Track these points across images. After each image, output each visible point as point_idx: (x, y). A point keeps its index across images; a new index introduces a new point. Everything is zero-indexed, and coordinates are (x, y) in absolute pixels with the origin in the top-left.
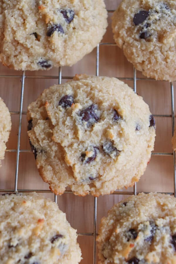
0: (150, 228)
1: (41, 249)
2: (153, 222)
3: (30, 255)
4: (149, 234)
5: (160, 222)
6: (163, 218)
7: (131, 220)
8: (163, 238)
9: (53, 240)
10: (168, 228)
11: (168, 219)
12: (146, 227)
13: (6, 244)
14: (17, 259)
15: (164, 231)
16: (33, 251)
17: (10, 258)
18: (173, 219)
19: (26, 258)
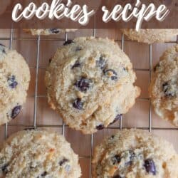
0: (129, 155)
1: (53, 169)
2: (132, 151)
3: (45, 173)
4: (128, 159)
5: (137, 151)
6: (139, 148)
7: (116, 149)
8: (138, 163)
9: (61, 163)
10: (142, 155)
11: (142, 149)
12: (126, 155)
13: (28, 166)
14: (36, 176)
15: (139, 158)
16: (47, 170)
17: (31, 175)
18: (146, 149)
19: (42, 175)
